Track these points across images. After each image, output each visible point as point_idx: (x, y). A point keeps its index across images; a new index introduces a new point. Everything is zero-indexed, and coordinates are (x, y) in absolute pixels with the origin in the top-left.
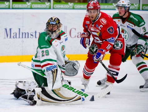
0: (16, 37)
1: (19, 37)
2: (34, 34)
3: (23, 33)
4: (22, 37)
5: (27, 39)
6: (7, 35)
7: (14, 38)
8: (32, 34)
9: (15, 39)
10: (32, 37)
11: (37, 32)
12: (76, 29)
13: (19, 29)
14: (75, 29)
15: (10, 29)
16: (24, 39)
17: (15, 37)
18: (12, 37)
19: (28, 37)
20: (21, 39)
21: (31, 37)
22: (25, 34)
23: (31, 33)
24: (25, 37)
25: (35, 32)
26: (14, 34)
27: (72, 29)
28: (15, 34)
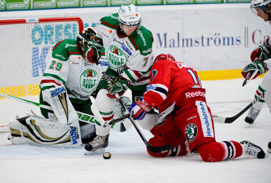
0: (174, 46)
1: (179, 46)
2: (200, 41)
3: (183, 40)
4: (183, 46)
5: (190, 48)
6: (161, 44)
7: (170, 47)
8: (197, 40)
9: (173, 48)
10: (197, 44)
11: (204, 37)
12: (262, 32)
13: (178, 34)
14: (260, 32)
15: (165, 35)
16: (185, 48)
17: (172, 45)
18: (168, 45)
19: (191, 45)
20: (181, 49)
21: (195, 45)
22: (187, 40)
23: (196, 38)
24: (187, 45)
25: (201, 37)
26: (170, 41)
27: (256, 32)
28: (172, 41)
